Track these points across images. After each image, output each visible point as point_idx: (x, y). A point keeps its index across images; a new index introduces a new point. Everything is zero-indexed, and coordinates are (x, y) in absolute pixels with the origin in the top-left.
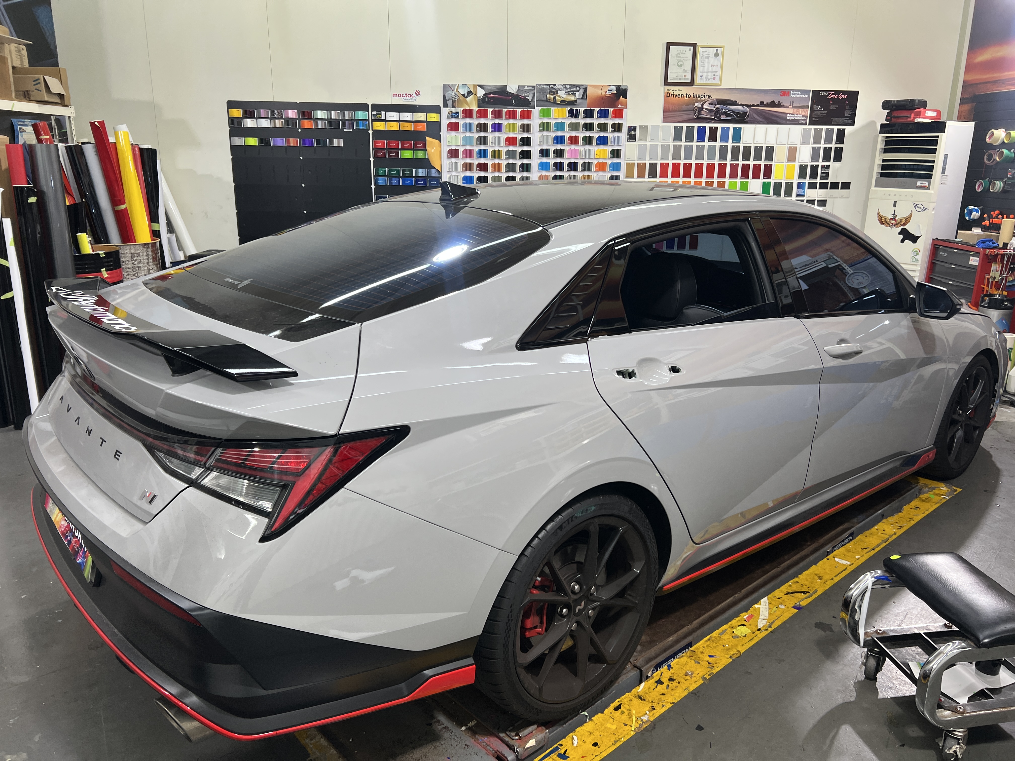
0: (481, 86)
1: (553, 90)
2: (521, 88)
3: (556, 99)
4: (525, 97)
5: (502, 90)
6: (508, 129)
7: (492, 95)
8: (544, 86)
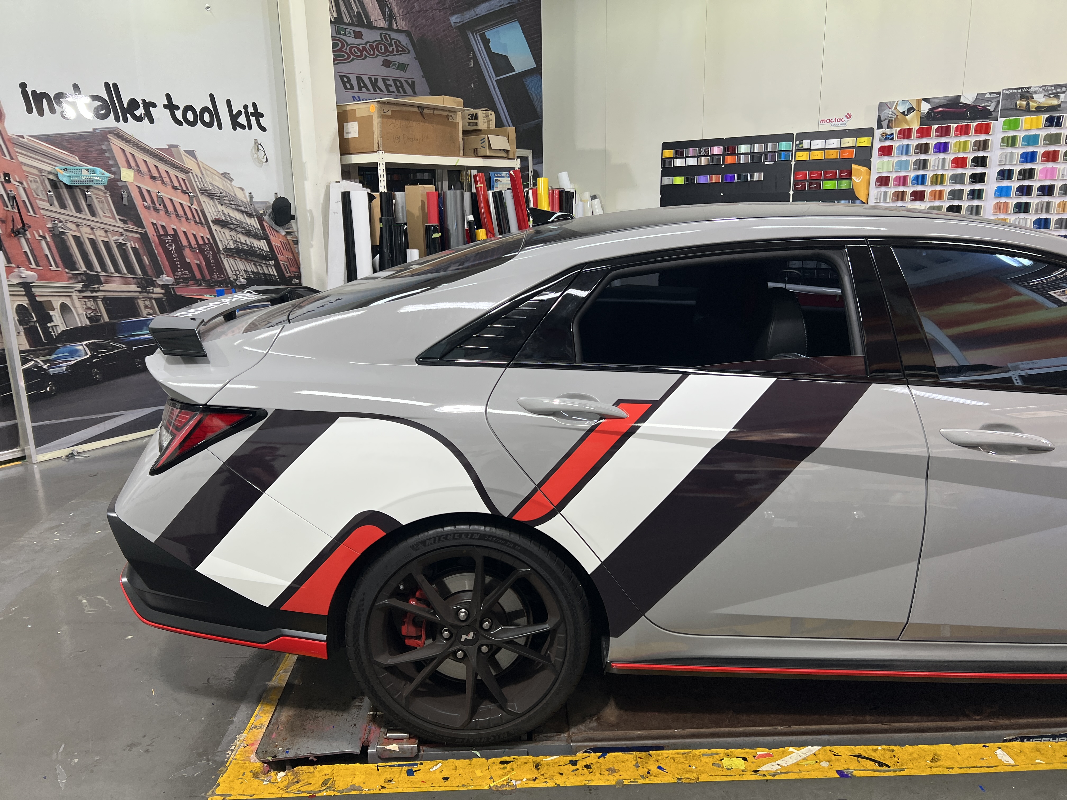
0: (926, 100)
1: (1026, 94)
2: (980, 97)
3: (1029, 106)
4: (985, 107)
5: (955, 102)
6: (957, 149)
7: (940, 109)
8: (1014, 91)
